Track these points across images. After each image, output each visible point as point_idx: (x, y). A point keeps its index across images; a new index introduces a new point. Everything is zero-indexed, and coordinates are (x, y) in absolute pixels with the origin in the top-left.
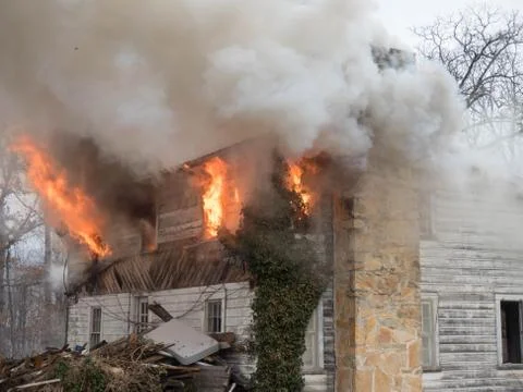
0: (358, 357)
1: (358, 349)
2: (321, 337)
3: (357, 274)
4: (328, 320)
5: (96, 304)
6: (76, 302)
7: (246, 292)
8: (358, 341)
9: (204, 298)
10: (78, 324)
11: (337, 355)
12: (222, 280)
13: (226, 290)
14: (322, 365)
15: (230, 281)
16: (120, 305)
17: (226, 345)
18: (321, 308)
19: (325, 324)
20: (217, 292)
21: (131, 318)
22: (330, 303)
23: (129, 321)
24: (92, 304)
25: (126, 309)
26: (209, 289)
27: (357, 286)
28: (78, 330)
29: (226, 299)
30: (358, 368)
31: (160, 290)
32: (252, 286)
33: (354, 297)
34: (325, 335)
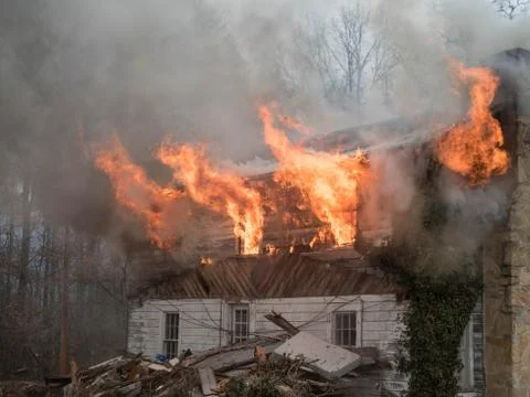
0: (515, 375)
1: (515, 366)
2: (471, 353)
3: (513, 288)
4: (478, 335)
5: (170, 309)
6: (141, 305)
7: (391, 305)
8: (515, 358)
9: (331, 308)
10: (144, 329)
11: (486, 372)
12: (356, 291)
13: (362, 302)
14: (472, 382)
15: (367, 293)
16: (207, 311)
17: (369, 361)
18: (471, 324)
19: (475, 340)
20: (351, 304)
21: (225, 327)
22: (480, 319)
23: (221, 329)
24: (164, 309)
25: (217, 316)
26: (337, 300)
27: (513, 302)
28: (144, 335)
29: (362, 311)
30: (515, 386)
31: (265, 297)
32: (399, 300)
33: (511, 313)
34: (474, 351)
